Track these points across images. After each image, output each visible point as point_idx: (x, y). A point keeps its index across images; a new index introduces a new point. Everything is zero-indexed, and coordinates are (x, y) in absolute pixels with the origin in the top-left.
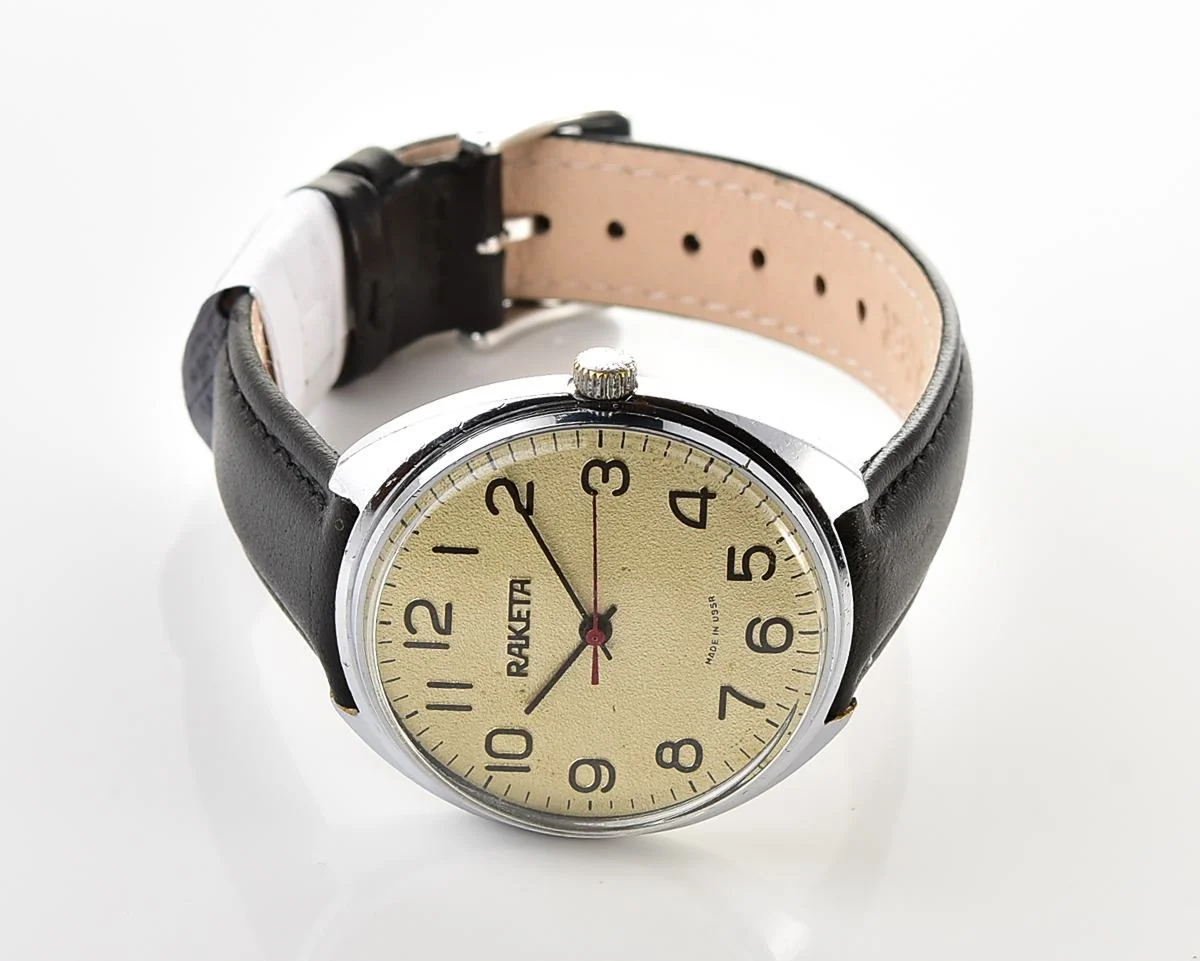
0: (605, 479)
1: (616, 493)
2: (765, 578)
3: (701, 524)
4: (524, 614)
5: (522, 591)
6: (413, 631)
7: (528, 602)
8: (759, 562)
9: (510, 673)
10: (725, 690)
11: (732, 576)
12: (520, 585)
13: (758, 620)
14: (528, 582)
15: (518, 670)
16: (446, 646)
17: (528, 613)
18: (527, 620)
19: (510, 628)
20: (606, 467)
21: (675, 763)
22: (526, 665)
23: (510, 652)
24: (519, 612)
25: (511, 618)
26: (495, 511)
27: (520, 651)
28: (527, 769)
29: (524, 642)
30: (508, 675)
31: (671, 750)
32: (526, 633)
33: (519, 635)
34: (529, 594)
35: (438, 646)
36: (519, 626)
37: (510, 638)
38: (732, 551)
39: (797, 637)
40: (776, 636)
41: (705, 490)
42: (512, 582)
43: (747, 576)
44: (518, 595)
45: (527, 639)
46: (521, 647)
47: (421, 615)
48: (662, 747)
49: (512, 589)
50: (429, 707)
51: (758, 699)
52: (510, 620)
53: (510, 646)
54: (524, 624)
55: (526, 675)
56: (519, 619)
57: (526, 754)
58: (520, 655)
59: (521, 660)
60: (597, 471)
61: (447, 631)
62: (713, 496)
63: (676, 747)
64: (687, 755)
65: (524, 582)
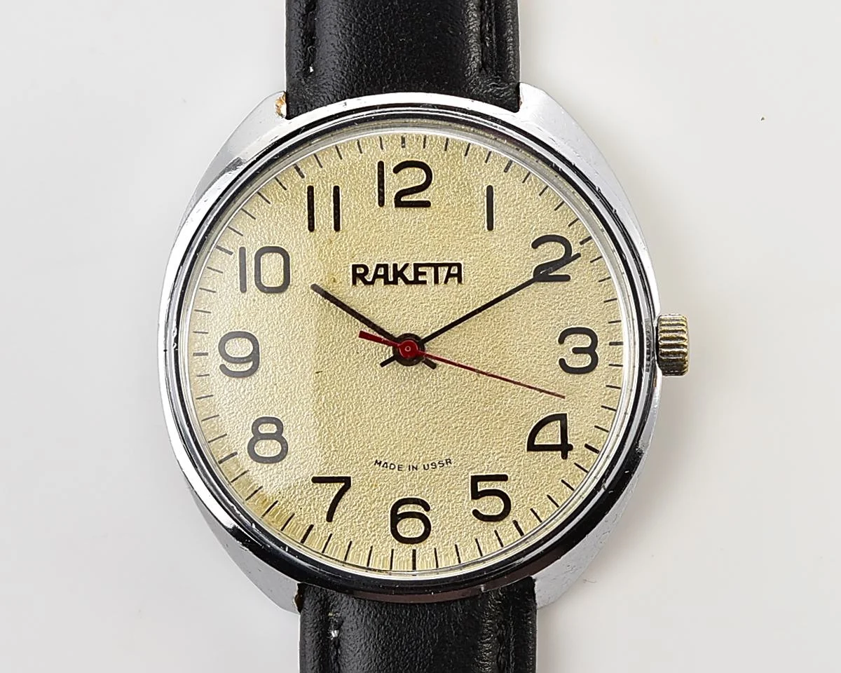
0: (577, 351)
1: (562, 362)
2: (476, 513)
3: (532, 447)
4: (421, 278)
5: (449, 275)
6: (397, 170)
7: (436, 281)
8: (493, 506)
9: (355, 267)
10: (347, 482)
11: (475, 480)
12: (455, 272)
13: (427, 508)
14: (460, 281)
15: (359, 274)
16: (381, 203)
17: (424, 282)
18: (416, 282)
19: (406, 266)
20: (591, 351)
21: (258, 437)
22: (366, 283)
23: (379, 266)
24: (424, 274)
25: (417, 266)
26: (536, 245)
27: (380, 277)
28: (243, 289)
29: (391, 279)
30: (353, 266)
31: (274, 432)
32: (400, 281)
33: (399, 274)
34: (446, 282)
35: (381, 195)
36: (410, 274)
37: (395, 266)
38: (503, 478)
39: (409, 548)
40: (411, 528)
41: (571, 448)
42: (459, 266)
43: (476, 495)
44: (443, 272)
45: (395, 282)
46: (385, 276)
47: (414, 177)
48: (278, 423)
49: (450, 265)
50: (311, 189)
51: (336, 515)
52: (415, 264)
53: (386, 266)
54: (411, 278)
55: (354, 283)
56: (417, 274)
57: (262, 288)
58: (376, 276)
59: (372, 276)
60: (586, 342)
61: (399, 203)
62: (565, 456)
63: (278, 436)
64: (269, 448)
65: (459, 275)
